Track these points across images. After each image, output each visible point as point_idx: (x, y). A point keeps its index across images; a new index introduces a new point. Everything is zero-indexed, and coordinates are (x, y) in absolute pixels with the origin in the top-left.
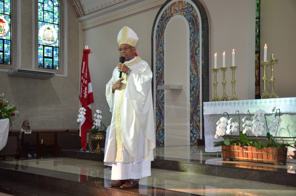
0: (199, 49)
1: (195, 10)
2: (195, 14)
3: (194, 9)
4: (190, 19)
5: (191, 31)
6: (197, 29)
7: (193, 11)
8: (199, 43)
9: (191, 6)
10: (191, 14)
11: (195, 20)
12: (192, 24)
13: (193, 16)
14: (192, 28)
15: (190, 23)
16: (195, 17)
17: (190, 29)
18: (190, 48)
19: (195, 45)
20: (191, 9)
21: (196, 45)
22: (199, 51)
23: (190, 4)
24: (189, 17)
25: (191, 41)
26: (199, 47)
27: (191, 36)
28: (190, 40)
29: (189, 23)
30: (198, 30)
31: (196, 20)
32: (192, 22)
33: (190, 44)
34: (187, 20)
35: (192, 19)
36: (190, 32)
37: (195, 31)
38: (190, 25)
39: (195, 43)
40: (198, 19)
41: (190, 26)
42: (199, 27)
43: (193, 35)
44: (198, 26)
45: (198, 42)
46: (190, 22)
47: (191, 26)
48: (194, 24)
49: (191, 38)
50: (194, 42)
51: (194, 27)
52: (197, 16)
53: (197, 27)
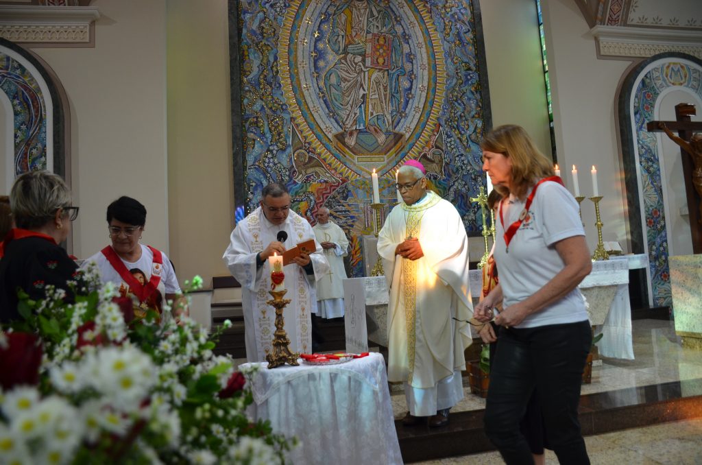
0: (43, 159)
1: (31, 76)
2: (31, 84)
3: (28, 73)
4: (17, 93)
5: (20, 118)
6: (36, 117)
7: (24, 76)
8: (45, 146)
9: (20, 66)
10: (18, 83)
11: (31, 97)
12: (20, 104)
13: (26, 88)
14: (20, 113)
15: (16, 102)
16: (30, 90)
17: (16, 114)
18: (15, 156)
19: (31, 149)
20: (18, 72)
21: (34, 151)
22: (44, 164)
23: (17, 62)
24: (13, 88)
25: (18, 140)
26: (45, 156)
27: (18, 128)
28: (16, 136)
29: (12, 102)
30: (42, 120)
31: (35, 99)
32: (22, 100)
33: (17, 146)
34: (6, 93)
35: (20, 93)
36: (15, 119)
37: (30, 120)
38: (14, 106)
39: (31, 147)
40: (42, 97)
41: (14, 108)
42: (43, 113)
43: (23, 127)
44: (39, 109)
45: (39, 146)
46: (14, 98)
47: (19, 108)
48: (29, 106)
49: (19, 133)
50: (28, 144)
51: (27, 111)
52: (39, 90)
53: (37, 111)
